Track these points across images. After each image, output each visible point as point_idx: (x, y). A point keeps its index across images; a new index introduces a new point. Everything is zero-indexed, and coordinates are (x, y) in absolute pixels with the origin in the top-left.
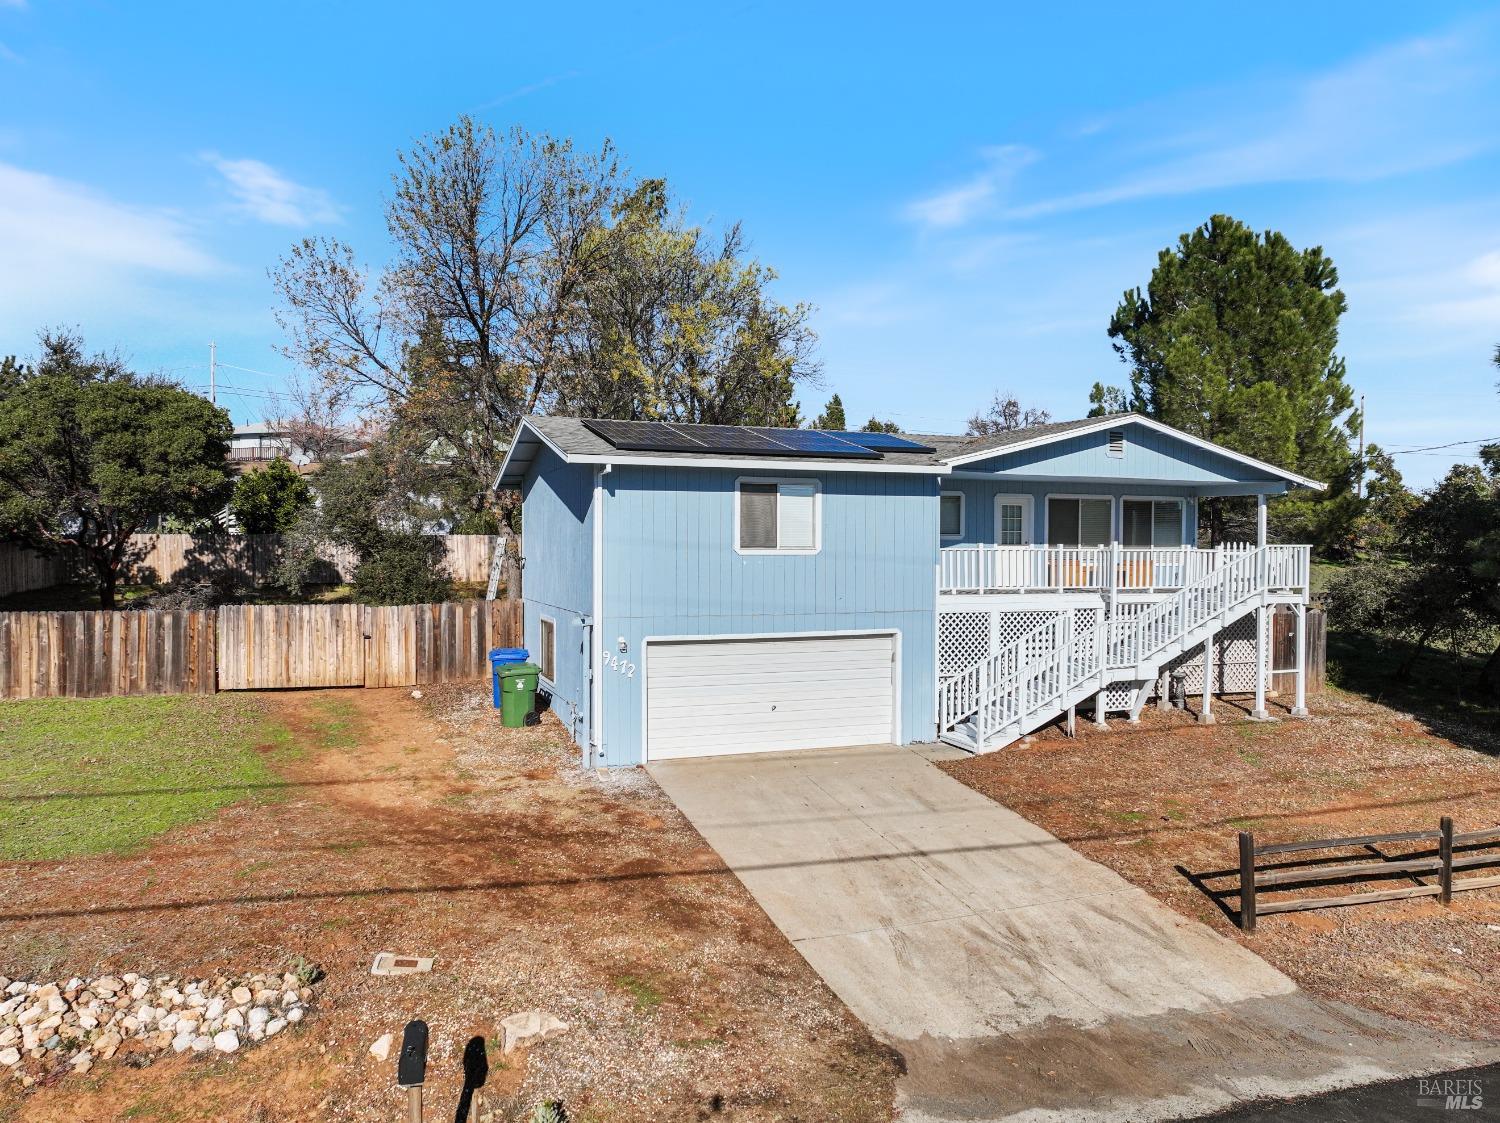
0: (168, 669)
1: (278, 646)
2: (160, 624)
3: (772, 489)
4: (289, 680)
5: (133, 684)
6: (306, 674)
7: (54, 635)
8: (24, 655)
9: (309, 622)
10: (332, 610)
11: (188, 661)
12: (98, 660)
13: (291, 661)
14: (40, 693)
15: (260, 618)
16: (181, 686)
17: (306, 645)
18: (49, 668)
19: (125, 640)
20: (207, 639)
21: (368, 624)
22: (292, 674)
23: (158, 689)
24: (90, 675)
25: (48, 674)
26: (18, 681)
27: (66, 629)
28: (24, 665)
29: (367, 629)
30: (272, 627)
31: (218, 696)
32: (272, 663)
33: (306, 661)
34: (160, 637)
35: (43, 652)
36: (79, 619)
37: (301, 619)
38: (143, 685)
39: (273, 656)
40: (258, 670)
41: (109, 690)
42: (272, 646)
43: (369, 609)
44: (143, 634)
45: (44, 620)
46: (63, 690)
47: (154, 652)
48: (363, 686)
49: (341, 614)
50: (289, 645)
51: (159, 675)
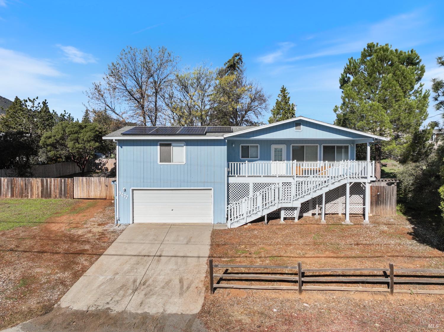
0: (63, 193)
1: (87, 187)
2: (61, 181)
3: (170, 145)
4: (89, 196)
5: (56, 196)
6: (93, 195)
7: (40, 183)
8: (34, 188)
9: (93, 182)
10: (99, 179)
11: (67, 191)
12: (49, 190)
13: (90, 191)
14: (37, 197)
15: (82, 180)
16: (66, 197)
17: (93, 187)
18: (39, 191)
19: (54, 185)
20: (71, 186)
21: (107, 182)
22: (90, 195)
23: (61, 197)
24: (47, 193)
25: (39, 193)
26: (33, 194)
27: (42, 182)
28: (34, 190)
29: (107, 184)
30: (85, 183)
31: (74, 200)
32: (85, 192)
33: (93, 192)
34: (61, 184)
35: (38, 187)
36: (45, 179)
37: (92, 181)
38: (58, 196)
39: (85, 190)
40: (82, 194)
41: (51, 197)
42: (85, 188)
43: (107, 179)
44: (58, 184)
45: (38, 180)
46: (42, 197)
47: (60, 189)
48: (106, 199)
49: (101, 179)
50: (89, 187)
51: (61, 194)
